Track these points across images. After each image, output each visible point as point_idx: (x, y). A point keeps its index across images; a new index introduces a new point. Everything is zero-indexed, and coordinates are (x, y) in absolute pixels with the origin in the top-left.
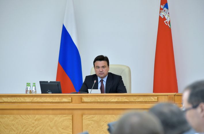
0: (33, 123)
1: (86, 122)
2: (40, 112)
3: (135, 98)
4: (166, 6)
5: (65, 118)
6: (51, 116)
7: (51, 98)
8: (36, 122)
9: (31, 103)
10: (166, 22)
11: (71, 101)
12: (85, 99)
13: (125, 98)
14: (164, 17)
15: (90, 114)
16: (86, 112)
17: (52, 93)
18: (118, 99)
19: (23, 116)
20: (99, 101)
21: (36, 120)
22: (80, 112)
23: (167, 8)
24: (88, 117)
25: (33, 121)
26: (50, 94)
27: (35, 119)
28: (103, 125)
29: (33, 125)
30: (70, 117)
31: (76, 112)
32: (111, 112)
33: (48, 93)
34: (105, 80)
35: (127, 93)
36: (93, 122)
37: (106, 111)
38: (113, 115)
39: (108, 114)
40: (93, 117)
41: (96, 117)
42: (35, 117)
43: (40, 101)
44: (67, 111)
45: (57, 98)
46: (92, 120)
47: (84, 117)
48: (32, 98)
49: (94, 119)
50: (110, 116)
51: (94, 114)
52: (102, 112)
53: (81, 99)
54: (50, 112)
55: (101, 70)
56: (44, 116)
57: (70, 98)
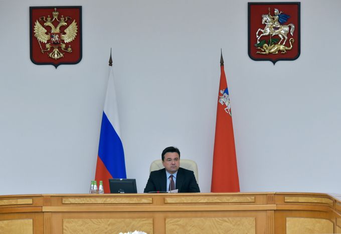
0: (106, 229)
1: (169, 226)
2: (114, 215)
3: (229, 198)
4: (226, 91)
5: (145, 222)
6: (128, 220)
7: (128, 199)
8: (110, 228)
9: (103, 205)
10: (227, 110)
11: (151, 202)
12: (169, 200)
13: (216, 198)
14: (225, 104)
15: (174, 217)
16: (170, 214)
17: (125, 192)
18: (208, 199)
19: (94, 220)
20: (185, 202)
21: (109, 225)
22: (162, 215)
23: (228, 94)
24: (171, 221)
25: (107, 226)
26: (123, 194)
27: (108, 223)
28: (190, 230)
29: (106, 231)
30: (151, 221)
31: (157, 215)
32: (199, 214)
33: (119, 193)
34: (175, 175)
35: (200, 192)
36: (178, 227)
37: (194, 214)
38: (202, 218)
39: (196, 217)
40: (179, 221)
41: (182, 221)
42: (108, 221)
43: (115, 202)
44: (146, 215)
45: (135, 199)
46: (178, 225)
47: (167, 220)
48: (105, 199)
49: (179, 223)
50: (198, 219)
51: (179, 217)
52: (189, 214)
53: (164, 199)
54: (127, 215)
55: (174, 163)
56: (119, 220)
57: (151, 199)
